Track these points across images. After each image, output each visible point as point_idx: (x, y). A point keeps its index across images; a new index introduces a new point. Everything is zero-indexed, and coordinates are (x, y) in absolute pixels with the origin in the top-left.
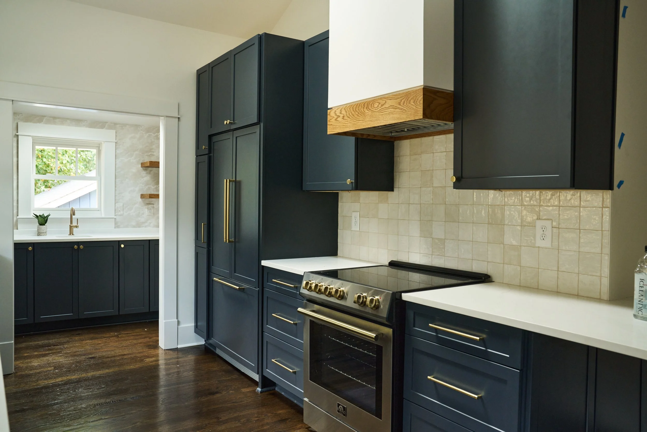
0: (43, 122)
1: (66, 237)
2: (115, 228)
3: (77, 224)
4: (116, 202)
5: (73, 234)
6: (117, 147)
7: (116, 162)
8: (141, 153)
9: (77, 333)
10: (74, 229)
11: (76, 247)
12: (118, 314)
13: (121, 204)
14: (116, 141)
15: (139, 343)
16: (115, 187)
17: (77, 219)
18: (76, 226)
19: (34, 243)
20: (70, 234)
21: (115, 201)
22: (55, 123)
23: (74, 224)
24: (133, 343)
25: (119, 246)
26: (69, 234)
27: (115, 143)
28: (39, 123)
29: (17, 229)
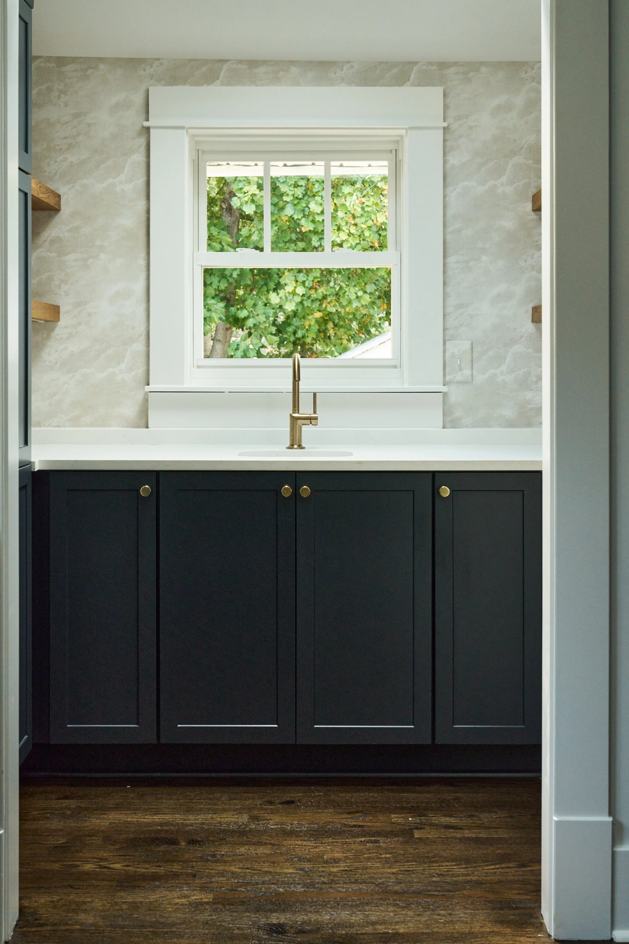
0: (218, 78)
1: (277, 454)
2: (443, 428)
3: (315, 412)
4: (447, 338)
5: (300, 447)
6: (449, 144)
7: (447, 199)
8: (531, 162)
9: (287, 797)
10: (304, 428)
11: (286, 489)
12: (429, 742)
13: (466, 345)
14: (445, 125)
15: (471, 881)
16: (444, 284)
17: (315, 395)
18: (310, 419)
19: (157, 474)
20: (291, 447)
21: (444, 335)
22: (253, 81)
23: (306, 410)
24: (448, 879)
25: (435, 492)
26: (288, 445)
27: (441, 131)
28: (209, 84)
29: (148, 428)
